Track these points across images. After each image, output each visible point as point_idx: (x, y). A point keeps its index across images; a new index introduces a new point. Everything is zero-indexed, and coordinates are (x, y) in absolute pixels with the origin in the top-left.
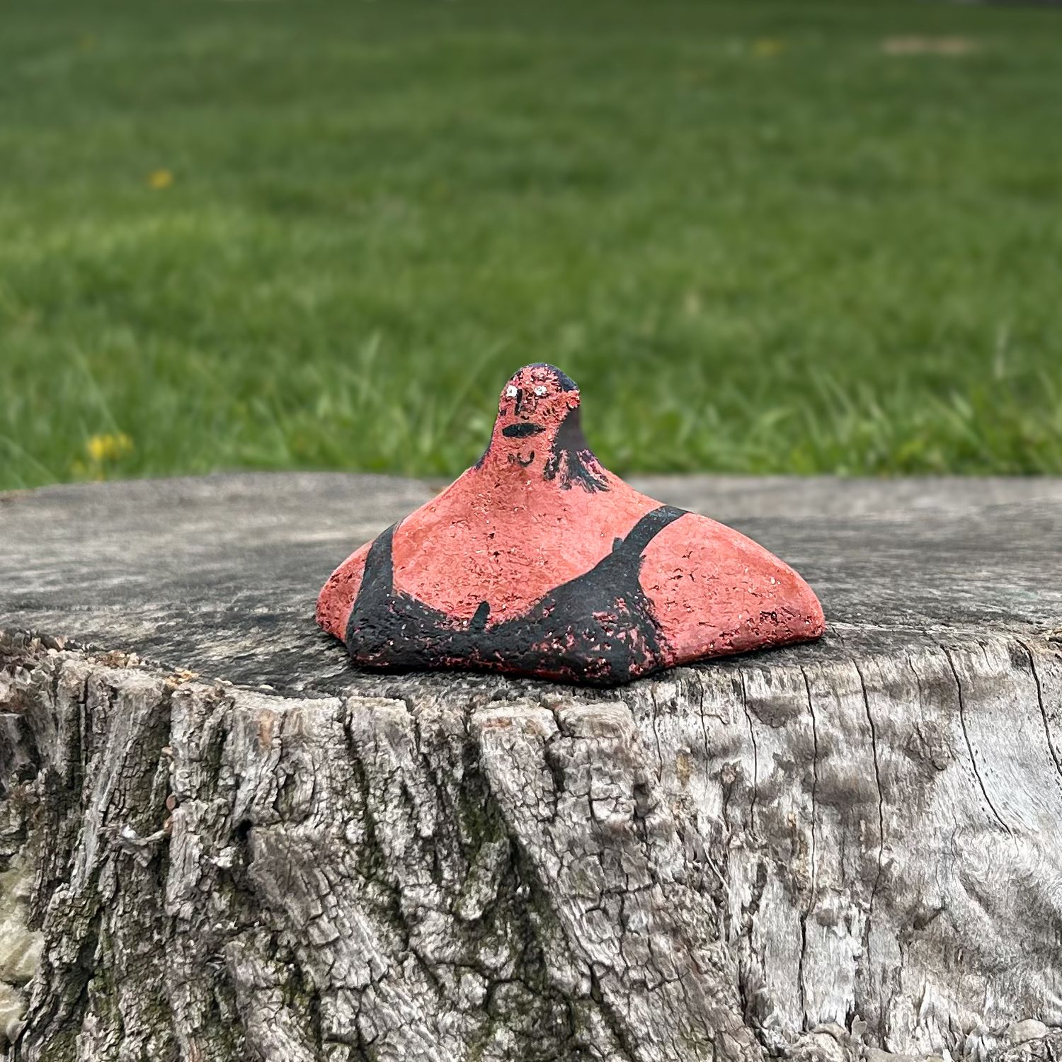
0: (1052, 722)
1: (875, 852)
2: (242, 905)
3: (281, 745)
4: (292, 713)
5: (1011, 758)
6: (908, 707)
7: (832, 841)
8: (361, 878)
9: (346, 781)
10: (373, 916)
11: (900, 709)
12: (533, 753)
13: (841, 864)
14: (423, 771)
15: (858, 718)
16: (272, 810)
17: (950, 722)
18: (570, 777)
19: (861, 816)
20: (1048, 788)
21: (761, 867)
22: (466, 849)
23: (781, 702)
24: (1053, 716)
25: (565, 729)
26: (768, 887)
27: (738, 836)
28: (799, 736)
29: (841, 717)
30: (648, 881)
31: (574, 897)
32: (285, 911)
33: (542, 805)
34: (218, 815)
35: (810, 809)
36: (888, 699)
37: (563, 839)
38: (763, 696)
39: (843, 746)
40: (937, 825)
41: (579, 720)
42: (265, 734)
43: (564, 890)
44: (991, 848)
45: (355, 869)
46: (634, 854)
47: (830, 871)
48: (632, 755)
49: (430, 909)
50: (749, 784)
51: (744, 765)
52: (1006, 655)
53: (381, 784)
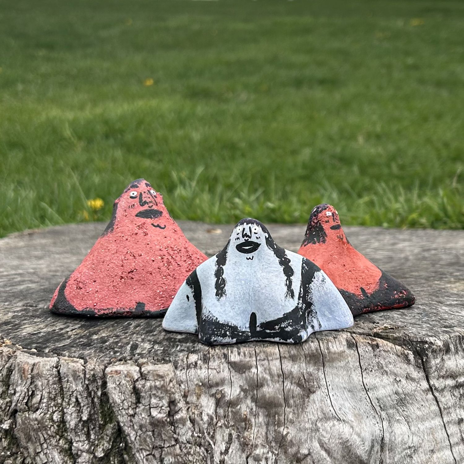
0: (365, 372)
1: (282, 429)
2: (14, 444)
3: (31, 377)
4: (37, 364)
5: (344, 388)
6: (300, 365)
7: (263, 424)
8: (58, 437)
9: (56, 394)
10: (61, 453)
11: (296, 366)
12: (128, 386)
13: (266, 433)
14: (86, 392)
15: (277, 370)
16: (25, 406)
17: (319, 372)
18: (143, 397)
19: (276, 413)
20: (361, 401)
21: (230, 435)
22: (101, 426)
23: (243, 363)
24: (366, 369)
25: (143, 376)
26: (233, 444)
27: (220, 421)
28: (250, 378)
29: (270, 369)
30: (173, 443)
31: (141, 449)
32: (28, 449)
33: (130, 409)
34: (6, 406)
35: (254, 409)
36: (291, 362)
37: (138, 424)
38: (236, 360)
39: (270, 382)
40: (309, 417)
41: (149, 372)
42: (26, 373)
43: (137, 446)
44: (332, 428)
45: (55, 433)
46: (168, 431)
47: (261, 437)
48: (169, 388)
49: (83, 452)
50: (227, 398)
51: (226, 390)
52: (345, 343)
53: (69, 396)
